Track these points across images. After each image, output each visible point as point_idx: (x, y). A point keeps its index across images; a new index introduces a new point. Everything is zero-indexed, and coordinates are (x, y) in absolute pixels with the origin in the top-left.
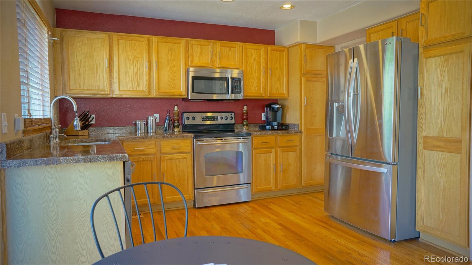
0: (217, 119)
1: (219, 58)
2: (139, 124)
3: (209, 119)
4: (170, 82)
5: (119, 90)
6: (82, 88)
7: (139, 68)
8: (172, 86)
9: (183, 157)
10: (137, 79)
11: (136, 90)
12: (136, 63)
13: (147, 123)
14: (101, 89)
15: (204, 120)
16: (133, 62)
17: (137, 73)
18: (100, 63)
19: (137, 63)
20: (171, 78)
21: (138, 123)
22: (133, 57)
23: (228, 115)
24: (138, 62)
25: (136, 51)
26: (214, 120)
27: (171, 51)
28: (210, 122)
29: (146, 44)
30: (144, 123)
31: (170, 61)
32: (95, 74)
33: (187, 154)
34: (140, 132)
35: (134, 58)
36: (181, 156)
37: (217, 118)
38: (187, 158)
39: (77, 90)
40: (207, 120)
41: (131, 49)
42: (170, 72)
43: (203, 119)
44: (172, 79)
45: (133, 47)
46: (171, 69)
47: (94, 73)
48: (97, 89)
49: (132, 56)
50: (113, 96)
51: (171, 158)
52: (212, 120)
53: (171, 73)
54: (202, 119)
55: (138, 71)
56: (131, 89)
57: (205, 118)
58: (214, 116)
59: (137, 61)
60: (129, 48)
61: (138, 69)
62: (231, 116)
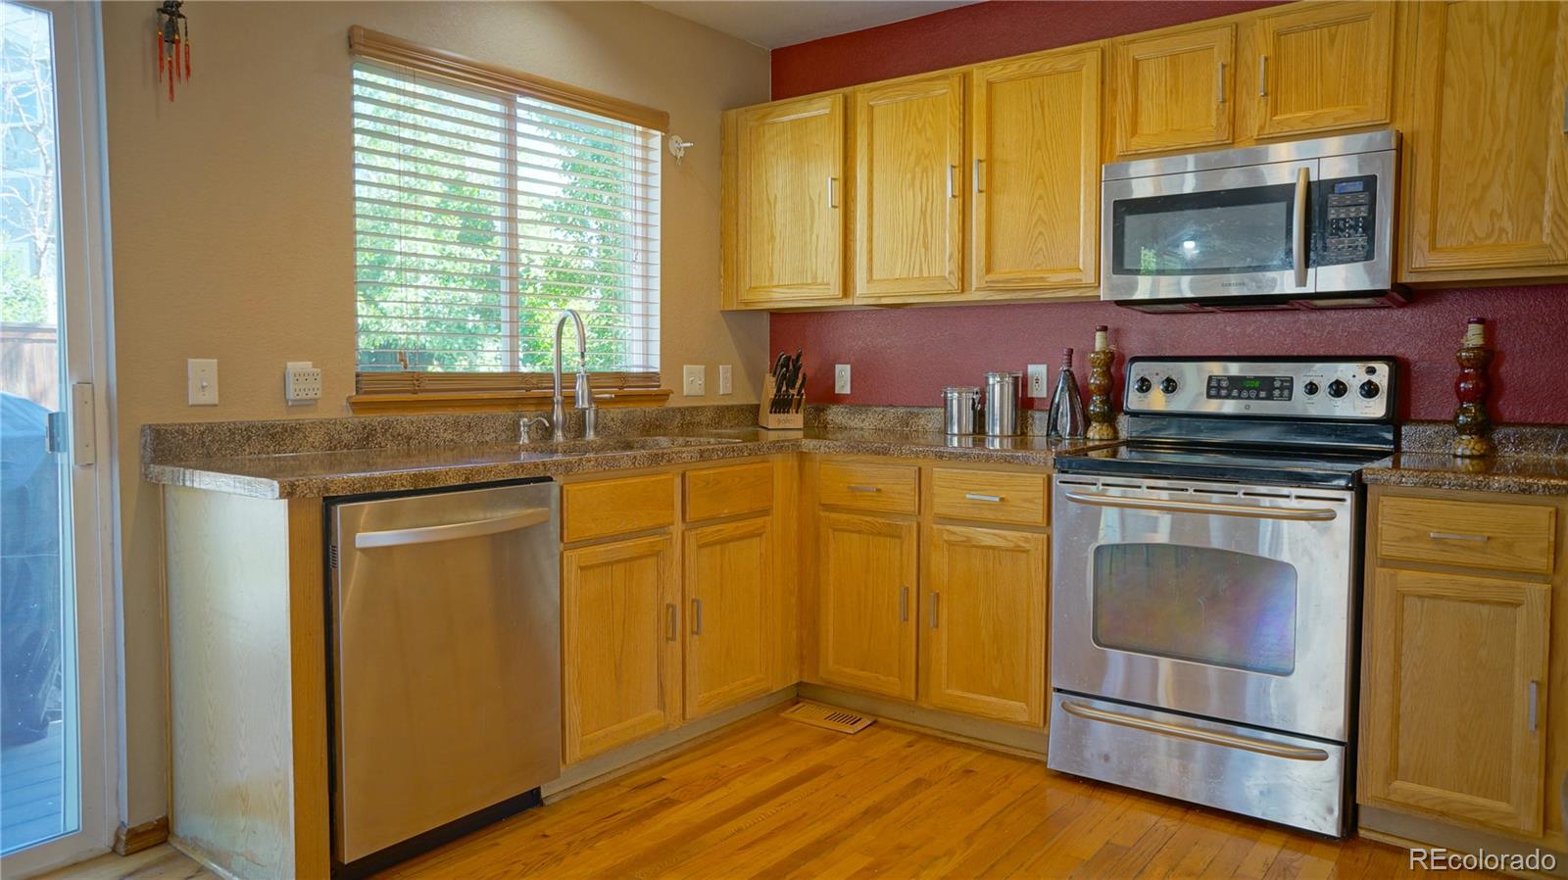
0: (1286, 393)
1: (1266, 94)
2: (955, 402)
3: (1245, 388)
4: (1036, 234)
5: (870, 280)
6: (775, 283)
7: (930, 197)
8: (1041, 249)
9: (1012, 545)
10: (925, 235)
11: (921, 278)
12: (922, 177)
13: (983, 401)
14: (819, 281)
15: (1218, 396)
16: (914, 178)
17: (923, 213)
18: (820, 194)
19: (925, 180)
20: (1040, 217)
21: (954, 396)
22: (913, 157)
23: (1352, 374)
24: (930, 174)
25: (923, 134)
26: (1270, 397)
27: (1043, 109)
28: (1247, 407)
29: (953, 101)
30: (973, 399)
31: (1039, 148)
32: (808, 233)
33: (1029, 535)
34: (956, 431)
35: (917, 164)
36: (1004, 538)
37: (1288, 385)
38: (1027, 551)
39: (764, 287)
40: (1235, 393)
41: (908, 131)
42: (1036, 196)
43: (1213, 392)
44: (1044, 222)
45: (915, 124)
46: (1040, 180)
47: (804, 231)
48: (809, 281)
49: (910, 154)
50: (855, 304)
51: (965, 539)
52: (1258, 398)
53: (1040, 197)
54: (1209, 388)
55: (929, 204)
56: (905, 276)
57: (1224, 384)
58: (1273, 379)
59: (925, 170)
60: (903, 127)
61: (927, 200)
62: (1366, 378)
